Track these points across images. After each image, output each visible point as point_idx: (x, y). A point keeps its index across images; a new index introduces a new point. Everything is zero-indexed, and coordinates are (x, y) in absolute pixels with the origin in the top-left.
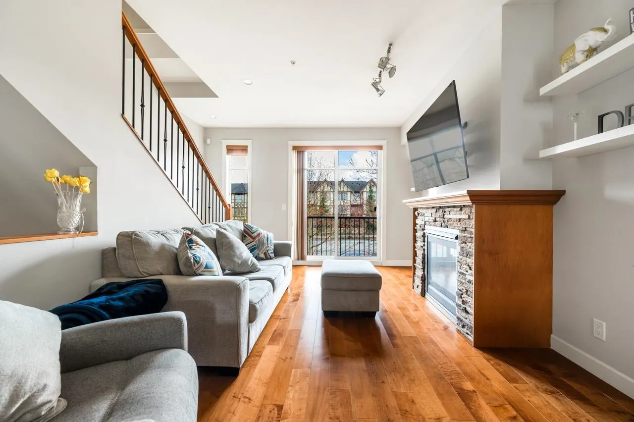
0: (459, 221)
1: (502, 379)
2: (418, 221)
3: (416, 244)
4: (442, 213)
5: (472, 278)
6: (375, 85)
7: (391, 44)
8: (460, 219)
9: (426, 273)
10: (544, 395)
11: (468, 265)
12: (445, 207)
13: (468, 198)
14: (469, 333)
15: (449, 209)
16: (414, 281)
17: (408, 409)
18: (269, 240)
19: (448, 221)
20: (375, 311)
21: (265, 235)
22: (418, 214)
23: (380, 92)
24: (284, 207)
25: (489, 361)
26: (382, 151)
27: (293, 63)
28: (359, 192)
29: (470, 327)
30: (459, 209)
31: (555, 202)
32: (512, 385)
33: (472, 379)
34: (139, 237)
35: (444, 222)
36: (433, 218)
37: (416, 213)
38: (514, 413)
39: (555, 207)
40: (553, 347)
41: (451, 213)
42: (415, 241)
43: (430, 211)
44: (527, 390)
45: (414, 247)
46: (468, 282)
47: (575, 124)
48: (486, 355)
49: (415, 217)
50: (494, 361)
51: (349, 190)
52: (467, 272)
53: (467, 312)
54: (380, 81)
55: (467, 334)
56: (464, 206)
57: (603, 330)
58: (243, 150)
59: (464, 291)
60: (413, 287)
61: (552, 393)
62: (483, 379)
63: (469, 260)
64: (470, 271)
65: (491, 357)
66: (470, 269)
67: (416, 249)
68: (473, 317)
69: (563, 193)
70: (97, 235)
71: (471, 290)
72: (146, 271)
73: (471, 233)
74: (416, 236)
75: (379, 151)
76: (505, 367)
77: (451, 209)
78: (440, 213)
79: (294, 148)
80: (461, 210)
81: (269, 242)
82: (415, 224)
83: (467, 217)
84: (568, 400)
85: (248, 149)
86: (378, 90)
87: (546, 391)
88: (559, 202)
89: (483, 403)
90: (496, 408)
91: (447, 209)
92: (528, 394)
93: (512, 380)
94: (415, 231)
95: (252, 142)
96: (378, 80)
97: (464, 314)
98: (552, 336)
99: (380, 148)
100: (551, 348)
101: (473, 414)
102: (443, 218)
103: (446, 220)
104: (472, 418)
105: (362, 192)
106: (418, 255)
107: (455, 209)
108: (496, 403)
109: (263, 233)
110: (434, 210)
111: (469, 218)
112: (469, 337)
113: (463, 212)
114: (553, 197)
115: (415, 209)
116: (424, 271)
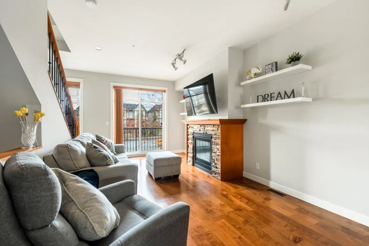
0: (213, 131)
1: (233, 188)
2: (189, 130)
3: (188, 142)
4: (204, 127)
5: (220, 154)
6: (173, 64)
7: (185, 50)
8: (213, 130)
9: (194, 154)
10: (246, 190)
11: (218, 149)
12: (205, 125)
13: (219, 122)
14: (218, 176)
15: (208, 126)
16: (187, 159)
17: (210, 204)
18: (112, 144)
19: (207, 131)
20: (178, 174)
21: (110, 142)
22: (190, 127)
23: (175, 68)
24: (107, 123)
25: (227, 184)
26: (165, 93)
27: (133, 46)
28: (132, 111)
29: (219, 173)
30: (213, 126)
31: (244, 123)
32: (236, 190)
33: (225, 191)
34: (71, 147)
35: (205, 131)
36: (199, 129)
37: (188, 127)
38: (240, 197)
39: (244, 125)
40: (244, 176)
41: (208, 127)
42: (188, 140)
43: (197, 126)
44: (241, 190)
45: (187, 143)
46: (218, 155)
47: (251, 97)
48: (226, 183)
49: (188, 129)
50: (229, 184)
51: (125, 109)
52: (217, 151)
53: (217, 168)
54: (176, 63)
55: (217, 176)
56: (215, 125)
57: (258, 166)
58: (76, 85)
59: (216, 159)
60: (187, 162)
61: (248, 189)
62: (228, 190)
63: (218, 147)
64: (218, 151)
65: (227, 183)
66: (218, 150)
67: (188, 144)
68: (220, 170)
69: (246, 120)
70: (42, 147)
71: (219, 158)
72: (78, 166)
73: (218, 135)
74: (188, 137)
75: (163, 93)
76: (233, 185)
77: (209, 125)
78: (203, 127)
79: (114, 87)
80: (214, 126)
81: (112, 145)
82: (188, 132)
83: (217, 129)
84: (252, 190)
85: (81, 85)
86: (174, 67)
87: (246, 189)
88: (245, 123)
89: (231, 196)
90: (235, 197)
91: (206, 126)
92: (242, 191)
93: (236, 188)
94: (188, 135)
95: (84, 81)
96: (174, 62)
97: (216, 169)
98: (243, 172)
99: (165, 91)
100: (243, 176)
101: (230, 200)
102: (205, 129)
103: (206, 130)
104: (230, 201)
105: (134, 111)
106: (189, 147)
107: (211, 126)
108: (234, 195)
109: (108, 140)
110: (200, 126)
111: (218, 130)
112: (218, 178)
113: (214, 127)
114: (243, 122)
115: (188, 125)
116: (193, 154)
